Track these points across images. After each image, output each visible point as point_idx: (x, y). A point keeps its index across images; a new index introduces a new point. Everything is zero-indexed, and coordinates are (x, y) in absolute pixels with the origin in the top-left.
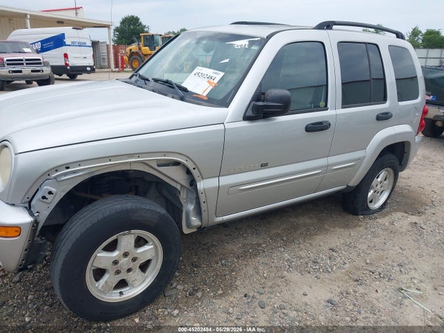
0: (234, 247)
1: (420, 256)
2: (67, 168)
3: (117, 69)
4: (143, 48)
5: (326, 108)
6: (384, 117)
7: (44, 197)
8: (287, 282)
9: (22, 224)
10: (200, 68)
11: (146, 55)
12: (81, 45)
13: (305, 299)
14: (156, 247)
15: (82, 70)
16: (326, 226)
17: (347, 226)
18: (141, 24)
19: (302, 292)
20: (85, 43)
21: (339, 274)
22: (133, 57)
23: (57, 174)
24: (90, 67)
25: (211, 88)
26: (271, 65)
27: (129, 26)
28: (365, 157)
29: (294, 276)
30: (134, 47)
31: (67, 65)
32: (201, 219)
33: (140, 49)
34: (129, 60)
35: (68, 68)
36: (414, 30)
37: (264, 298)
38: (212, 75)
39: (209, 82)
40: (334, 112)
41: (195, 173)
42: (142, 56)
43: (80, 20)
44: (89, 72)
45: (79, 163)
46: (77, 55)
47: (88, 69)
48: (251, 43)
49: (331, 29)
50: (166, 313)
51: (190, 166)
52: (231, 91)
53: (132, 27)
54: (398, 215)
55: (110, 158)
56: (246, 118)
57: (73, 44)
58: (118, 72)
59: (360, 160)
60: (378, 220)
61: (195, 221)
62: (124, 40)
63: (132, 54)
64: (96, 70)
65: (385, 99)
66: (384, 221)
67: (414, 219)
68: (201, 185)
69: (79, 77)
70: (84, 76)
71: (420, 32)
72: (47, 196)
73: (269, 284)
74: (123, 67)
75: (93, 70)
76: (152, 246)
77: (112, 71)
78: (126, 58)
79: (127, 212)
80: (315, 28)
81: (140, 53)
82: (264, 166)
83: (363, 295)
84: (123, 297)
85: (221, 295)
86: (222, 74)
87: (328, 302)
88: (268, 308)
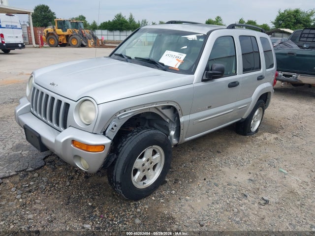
0: (187, 157)
1: (285, 154)
2: (125, 111)
3: (38, 46)
4: (57, 30)
5: (236, 74)
6: (260, 78)
7: (112, 129)
8: (224, 173)
9: (106, 144)
10: (169, 51)
11: (59, 35)
12: (13, 27)
13: (236, 180)
14: (161, 155)
15: (15, 46)
16: (231, 143)
17: (243, 142)
18: (50, 11)
19: (234, 177)
20: (16, 26)
21: (248, 166)
22: (50, 36)
23: (121, 114)
24: (21, 44)
25: (179, 63)
26: (212, 49)
27: (41, 13)
28: (251, 101)
29: (226, 169)
30: (50, 29)
31: (3, 42)
32: (178, 140)
33: (54, 30)
34: (46, 38)
35: (4, 45)
36: (240, 20)
37: (216, 181)
38: (178, 56)
39: (177, 60)
40: (240, 76)
41: (180, 112)
42: (57, 36)
43: (4, 7)
44: (20, 48)
45: (130, 108)
46: (11, 35)
47: (20, 45)
48: (199, 37)
49: (234, 28)
50: (167, 193)
51: (178, 108)
52: (193, 65)
53: (43, 13)
54: (266, 134)
55: (144, 105)
56: (203, 81)
57: (7, 27)
58: (39, 47)
59: (249, 103)
60: (257, 138)
61: (175, 141)
62: (38, 23)
63: (49, 34)
64: (26, 46)
65: (260, 68)
66: (261, 137)
67: (275, 136)
68: (182, 119)
69: (11, 51)
70: (17, 51)
71: (244, 22)
72: (114, 128)
73: (215, 174)
74: (42, 44)
75: (23, 46)
76: (159, 155)
77: (34, 47)
78: (44, 37)
79: (152, 135)
80: (227, 28)
81: (55, 34)
82: (209, 107)
83: (265, 175)
84: (145, 185)
85: (192, 182)
86: (185, 55)
87: (249, 180)
88: (220, 186)
